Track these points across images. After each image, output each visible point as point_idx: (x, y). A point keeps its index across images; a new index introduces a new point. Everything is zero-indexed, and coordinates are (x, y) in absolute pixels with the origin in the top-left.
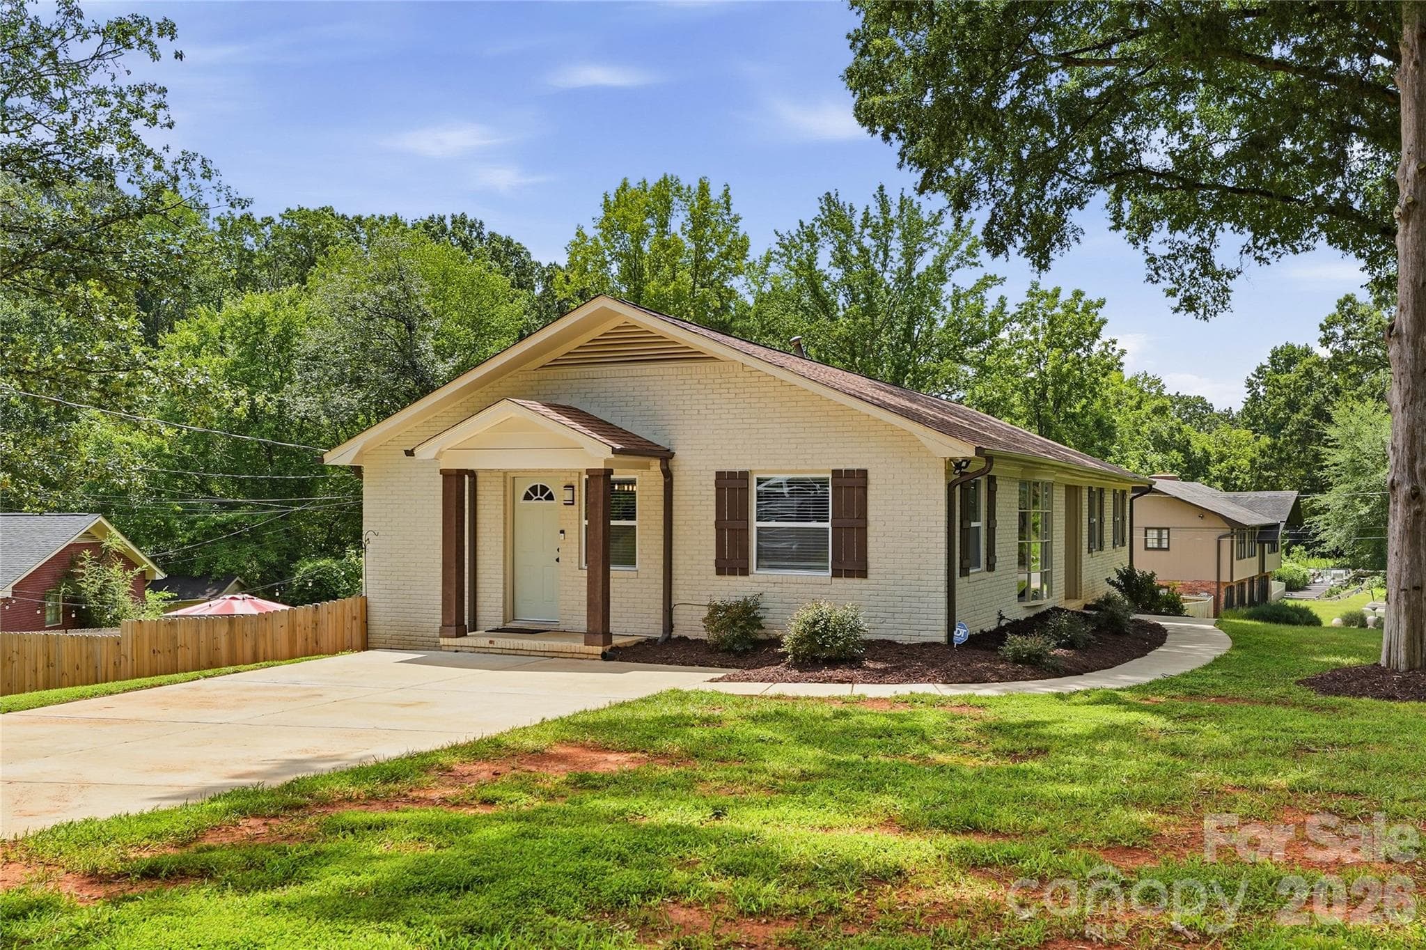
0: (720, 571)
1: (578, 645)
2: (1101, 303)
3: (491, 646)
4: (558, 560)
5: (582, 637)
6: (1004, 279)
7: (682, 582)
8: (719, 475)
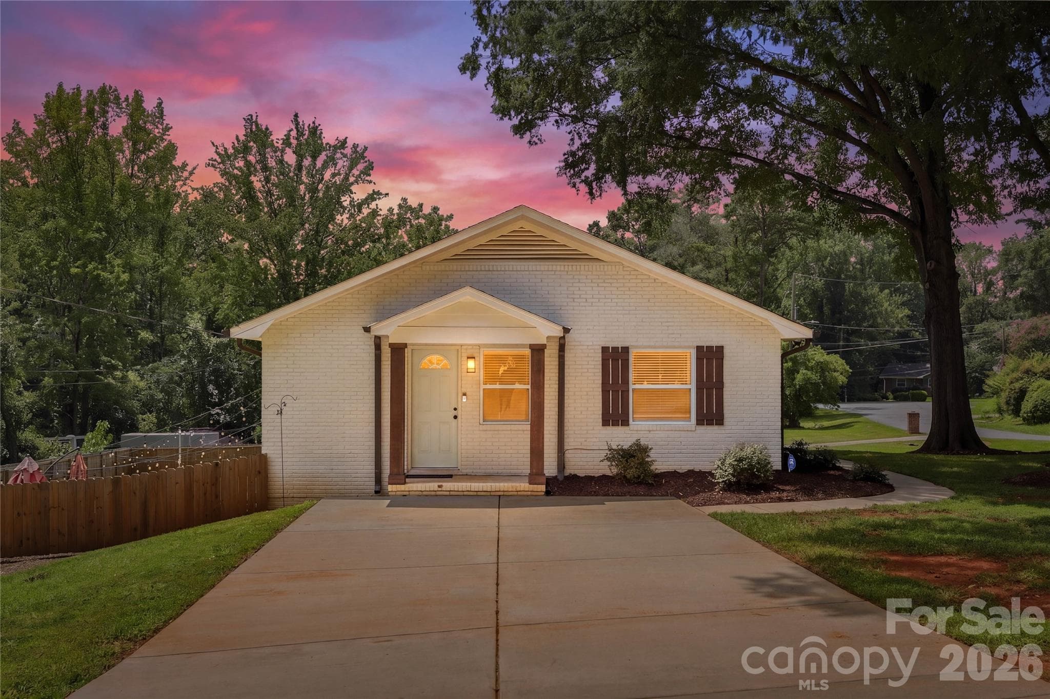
0: (605, 423)
1: (522, 485)
2: (450, 217)
3: (440, 489)
4: (455, 417)
5: (527, 479)
6: (387, 194)
7: (572, 432)
8: (605, 350)
